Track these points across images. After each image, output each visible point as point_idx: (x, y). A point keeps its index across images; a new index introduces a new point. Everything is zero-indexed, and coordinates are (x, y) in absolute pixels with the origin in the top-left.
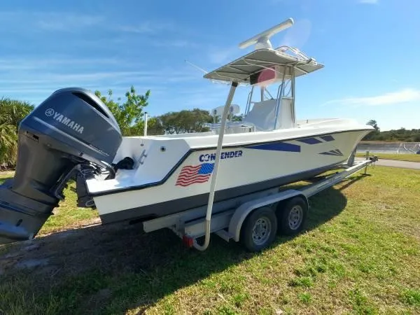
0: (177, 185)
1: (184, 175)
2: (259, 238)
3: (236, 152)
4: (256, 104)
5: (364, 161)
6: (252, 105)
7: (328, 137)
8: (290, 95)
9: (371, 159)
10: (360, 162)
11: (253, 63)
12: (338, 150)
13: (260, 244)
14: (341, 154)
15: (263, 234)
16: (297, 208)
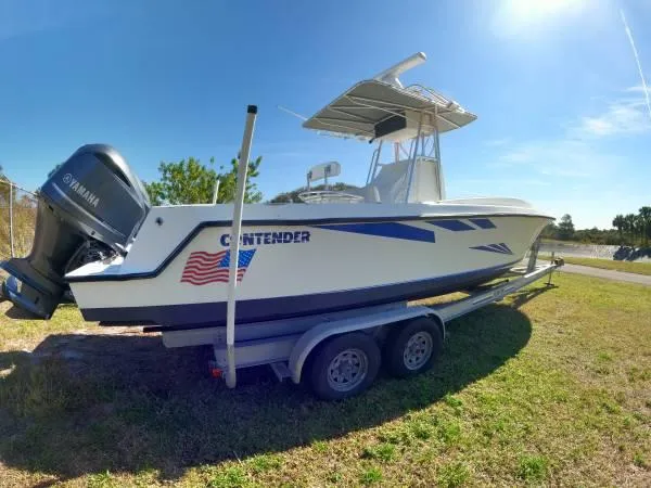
0: (182, 281)
1: (195, 267)
2: (345, 381)
3: (297, 233)
4: (385, 167)
5: (548, 266)
6: (379, 169)
7: (484, 222)
8: (433, 155)
9: (556, 262)
10: (542, 266)
11: (374, 104)
12: (503, 245)
13: (344, 390)
14: (509, 252)
15: (354, 375)
16: (424, 335)
